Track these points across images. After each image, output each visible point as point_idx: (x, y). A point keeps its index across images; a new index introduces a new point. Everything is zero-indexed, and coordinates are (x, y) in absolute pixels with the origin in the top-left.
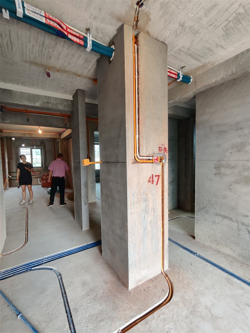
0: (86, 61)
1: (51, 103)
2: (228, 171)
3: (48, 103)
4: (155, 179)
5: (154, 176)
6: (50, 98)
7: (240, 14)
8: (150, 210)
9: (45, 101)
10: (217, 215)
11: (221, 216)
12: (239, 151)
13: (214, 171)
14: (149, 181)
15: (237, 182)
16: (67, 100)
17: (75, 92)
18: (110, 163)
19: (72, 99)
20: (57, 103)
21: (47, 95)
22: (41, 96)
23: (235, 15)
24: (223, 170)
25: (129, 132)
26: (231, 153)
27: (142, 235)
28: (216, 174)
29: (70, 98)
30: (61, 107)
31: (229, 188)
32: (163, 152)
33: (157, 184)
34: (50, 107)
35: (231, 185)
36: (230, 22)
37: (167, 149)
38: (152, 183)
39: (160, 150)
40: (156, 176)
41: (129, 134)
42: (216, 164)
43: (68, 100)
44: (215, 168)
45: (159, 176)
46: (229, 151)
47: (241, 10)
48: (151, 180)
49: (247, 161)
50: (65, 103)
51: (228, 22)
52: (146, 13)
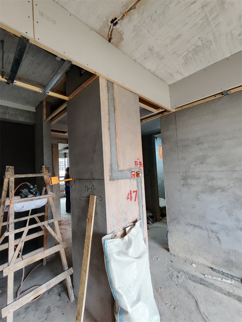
0: (54, 72)
1: (8, 113)
2: (194, 182)
3: (5, 113)
4: (133, 195)
5: (132, 192)
6: (7, 108)
7: (198, 46)
10: (188, 225)
11: (191, 225)
12: (201, 163)
13: (182, 182)
14: (128, 198)
15: (203, 192)
16: (28, 112)
17: (39, 103)
18: (83, 180)
19: (35, 111)
20: (16, 114)
23: (194, 47)
24: (189, 181)
25: (106, 147)
26: (195, 165)
28: (183, 185)
30: (21, 119)
31: (197, 198)
32: (139, 166)
33: (135, 201)
34: (7, 118)
35: (198, 195)
36: (190, 52)
37: (142, 163)
39: (136, 164)
40: (134, 192)
41: (106, 149)
42: (183, 176)
43: (30, 111)
44: (183, 179)
45: (136, 191)
46: (193, 163)
47: (200, 43)
48: (129, 196)
49: (209, 172)
50: (26, 114)
51: (188, 52)
52: (119, 32)
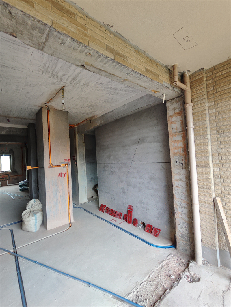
1: (12, 131)
3: (10, 131)
4: (63, 175)
5: (62, 173)
6: (12, 128)
8: (60, 190)
9: (8, 130)
14: (59, 176)
17: (29, 124)
18: (41, 168)
19: (27, 128)
20: (16, 131)
21: (10, 127)
22: (6, 127)
24: (105, 168)
26: (107, 160)
27: (55, 203)
28: (103, 171)
29: (26, 127)
30: (19, 133)
32: (67, 161)
33: (64, 177)
34: (12, 134)
37: (70, 160)
38: (61, 177)
39: (65, 160)
40: (63, 173)
42: (103, 166)
43: (24, 128)
45: (65, 173)
48: (60, 175)
50: (22, 130)
